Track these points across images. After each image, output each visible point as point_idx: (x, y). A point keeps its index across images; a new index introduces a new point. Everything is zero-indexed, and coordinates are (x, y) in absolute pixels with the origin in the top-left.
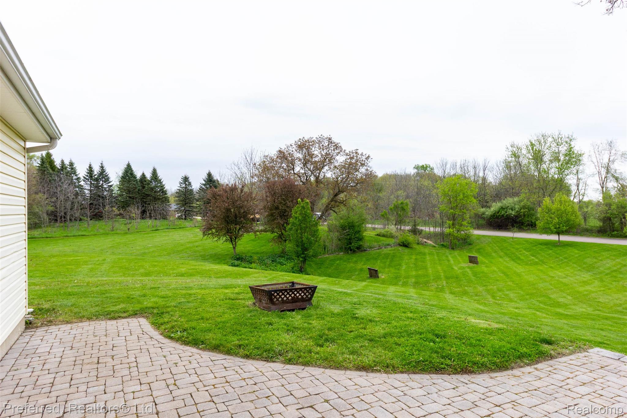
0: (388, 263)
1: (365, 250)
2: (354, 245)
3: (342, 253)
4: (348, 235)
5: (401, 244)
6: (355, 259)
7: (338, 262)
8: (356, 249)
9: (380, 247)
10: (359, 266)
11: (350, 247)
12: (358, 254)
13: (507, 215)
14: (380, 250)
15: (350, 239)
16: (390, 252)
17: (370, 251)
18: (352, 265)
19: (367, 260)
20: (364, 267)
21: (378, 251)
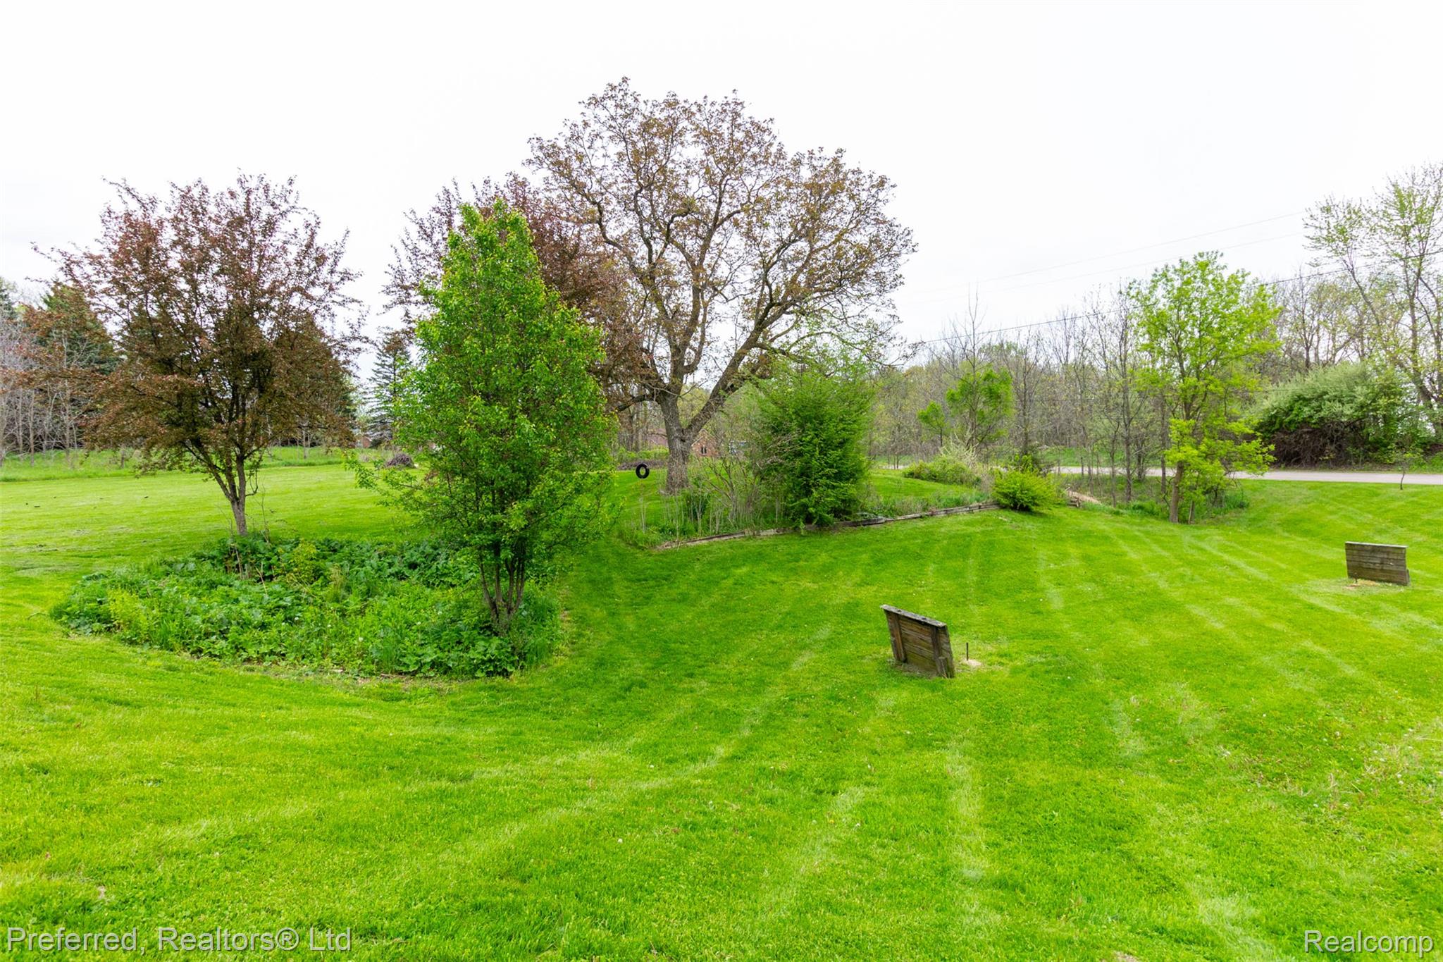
0: (972, 577)
1: (869, 522)
2: (823, 497)
3: (772, 532)
4: (799, 454)
5: (1004, 501)
6: (823, 558)
7: (745, 569)
8: (830, 517)
9: (928, 512)
10: (842, 591)
11: (805, 506)
12: (836, 539)
13: (1322, 419)
14: (930, 522)
15: (805, 473)
16: (971, 530)
17: (892, 527)
18: (807, 584)
19: (878, 562)
20: (865, 594)
21: (921, 524)
